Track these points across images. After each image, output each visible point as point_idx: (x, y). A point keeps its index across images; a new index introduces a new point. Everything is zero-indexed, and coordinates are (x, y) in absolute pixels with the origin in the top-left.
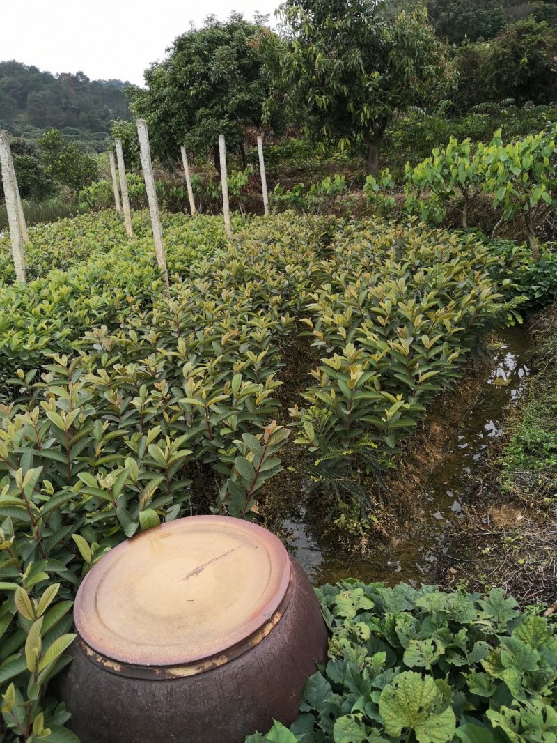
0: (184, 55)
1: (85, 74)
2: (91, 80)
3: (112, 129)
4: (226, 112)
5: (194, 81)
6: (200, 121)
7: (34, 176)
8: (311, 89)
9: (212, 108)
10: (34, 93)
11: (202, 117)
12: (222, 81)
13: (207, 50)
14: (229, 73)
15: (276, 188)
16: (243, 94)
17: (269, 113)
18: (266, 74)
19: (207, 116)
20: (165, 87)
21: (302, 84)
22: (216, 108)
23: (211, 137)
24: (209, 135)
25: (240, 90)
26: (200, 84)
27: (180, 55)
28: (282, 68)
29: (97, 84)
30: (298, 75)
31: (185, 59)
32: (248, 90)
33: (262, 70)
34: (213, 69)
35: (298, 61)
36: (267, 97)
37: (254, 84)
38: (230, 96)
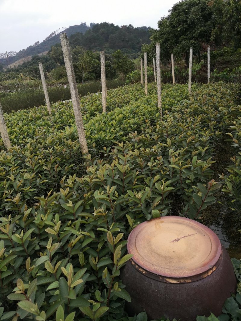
0: (176, 12)
1: (132, 25)
2: (134, 28)
3: (142, 48)
4: (194, 37)
5: (180, 24)
6: (181, 42)
7: (109, 69)
8: (237, 23)
9: (188, 35)
10: (112, 35)
11: (182, 40)
12: (193, 23)
13: (187, 9)
14: (197, 19)
15: (215, 70)
16: (202, 28)
17: (214, 36)
18: (214, 18)
19: (184, 39)
20: (167, 28)
21: (233, 20)
22: (189, 35)
23: (185, 49)
24: (184, 48)
25: (201, 26)
26: (183, 25)
27: (175, 13)
28: (223, 14)
29: (137, 29)
30: (231, 17)
31: (177, 14)
32: (205, 26)
33: (213, 16)
34: (189, 17)
35: (232, 10)
36: (214, 28)
37: (209, 23)
38: (196, 29)
